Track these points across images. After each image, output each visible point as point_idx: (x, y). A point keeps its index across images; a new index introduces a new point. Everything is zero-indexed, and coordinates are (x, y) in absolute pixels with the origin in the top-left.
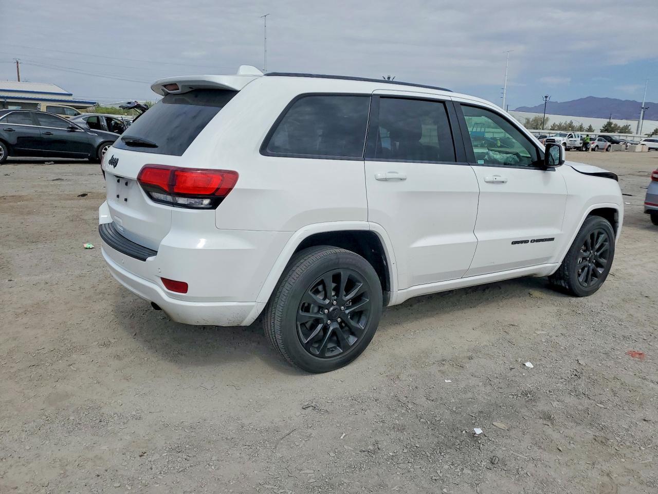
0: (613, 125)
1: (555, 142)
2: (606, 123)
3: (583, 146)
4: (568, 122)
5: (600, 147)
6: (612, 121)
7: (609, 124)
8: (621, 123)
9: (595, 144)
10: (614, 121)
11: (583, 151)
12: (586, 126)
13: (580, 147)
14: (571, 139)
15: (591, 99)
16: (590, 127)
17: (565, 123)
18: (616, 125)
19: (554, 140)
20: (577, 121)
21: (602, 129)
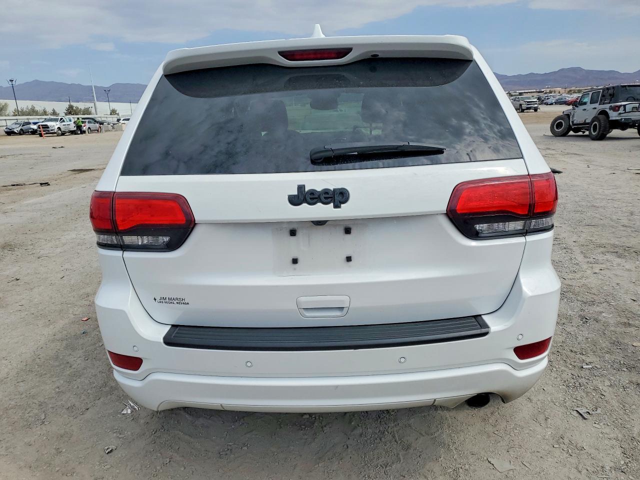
0: (74, 108)
1: (48, 128)
2: (68, 106)
3: (77, 129)
4: (30, 107)
5: (92, 129)
6: (72, 104)
7: (71, 107)
8: (81, 106)
9: (87, 127)
10: (75, 104)
11: (78, 134)
12: (50, 110)
13: (75, 131)
14: (64, 123)
15: (37, 83)
16: (54, 110)
17: (27, 108)
18: (77, 108)
19: (47, 125)
20: (39, 105)
21: (66, 112)
